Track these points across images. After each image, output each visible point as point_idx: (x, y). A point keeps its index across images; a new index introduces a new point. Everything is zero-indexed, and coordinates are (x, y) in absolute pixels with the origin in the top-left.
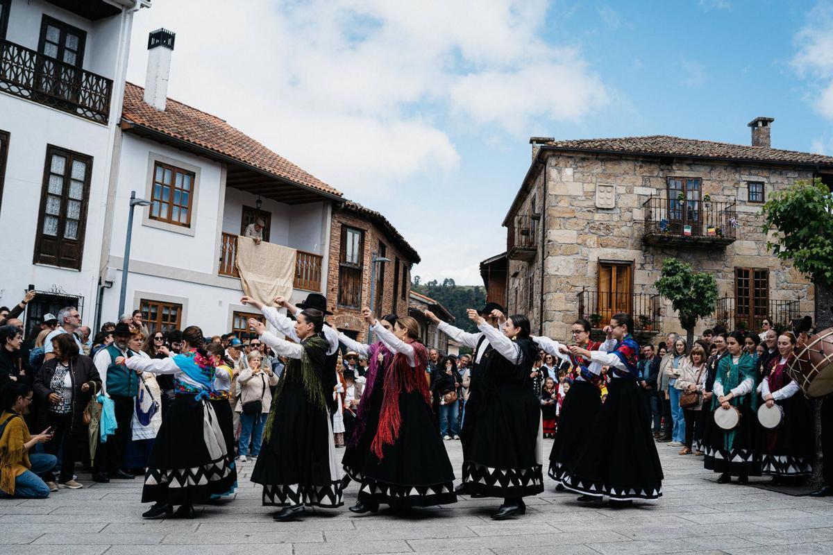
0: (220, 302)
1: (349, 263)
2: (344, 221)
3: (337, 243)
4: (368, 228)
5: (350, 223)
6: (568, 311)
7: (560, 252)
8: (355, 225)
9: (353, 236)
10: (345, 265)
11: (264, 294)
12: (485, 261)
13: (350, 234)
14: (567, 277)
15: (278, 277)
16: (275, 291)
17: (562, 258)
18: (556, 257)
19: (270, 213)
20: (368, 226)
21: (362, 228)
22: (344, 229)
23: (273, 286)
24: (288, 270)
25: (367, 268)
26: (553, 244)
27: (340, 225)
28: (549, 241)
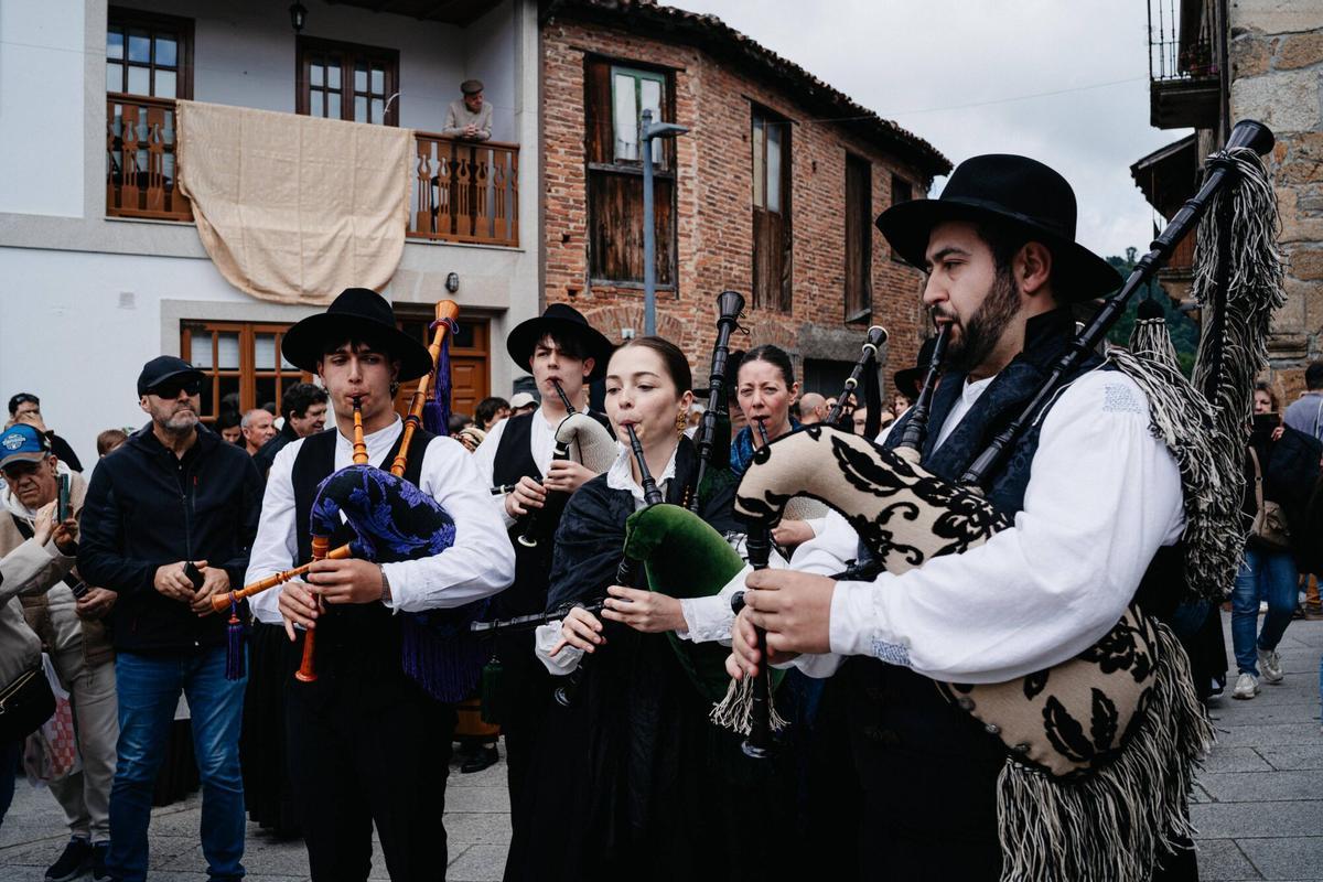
0: (126, 299)
1: (626, 162)
2: (595, 45)
3: (574, 109)
4: (687, 63)
5: (617, 49)
6: (1308, 240)
7: (1273, 61)
8: (635, 56)
9: (638, 86)
10: (610, 167)
11: (290, 263)
12: (1141, 162)
13: (623, 85)
14: (1301, 137)
15: (352, 213)
16: (335, 252)
17: (1281, 78)
18: (1260, 80)
19: (397, 52)
20: (685, 56)
21: (663, 62)
22: (601, 69)
23: (326, 239)
24: (387, 189)
25: (692, 172)
26: (1246, 40)
27: (580, 55)
28: (1236, 33)
